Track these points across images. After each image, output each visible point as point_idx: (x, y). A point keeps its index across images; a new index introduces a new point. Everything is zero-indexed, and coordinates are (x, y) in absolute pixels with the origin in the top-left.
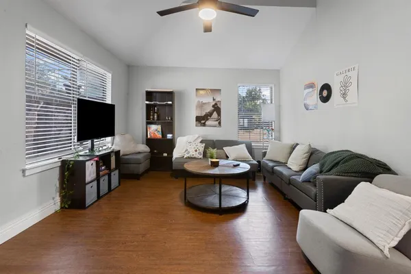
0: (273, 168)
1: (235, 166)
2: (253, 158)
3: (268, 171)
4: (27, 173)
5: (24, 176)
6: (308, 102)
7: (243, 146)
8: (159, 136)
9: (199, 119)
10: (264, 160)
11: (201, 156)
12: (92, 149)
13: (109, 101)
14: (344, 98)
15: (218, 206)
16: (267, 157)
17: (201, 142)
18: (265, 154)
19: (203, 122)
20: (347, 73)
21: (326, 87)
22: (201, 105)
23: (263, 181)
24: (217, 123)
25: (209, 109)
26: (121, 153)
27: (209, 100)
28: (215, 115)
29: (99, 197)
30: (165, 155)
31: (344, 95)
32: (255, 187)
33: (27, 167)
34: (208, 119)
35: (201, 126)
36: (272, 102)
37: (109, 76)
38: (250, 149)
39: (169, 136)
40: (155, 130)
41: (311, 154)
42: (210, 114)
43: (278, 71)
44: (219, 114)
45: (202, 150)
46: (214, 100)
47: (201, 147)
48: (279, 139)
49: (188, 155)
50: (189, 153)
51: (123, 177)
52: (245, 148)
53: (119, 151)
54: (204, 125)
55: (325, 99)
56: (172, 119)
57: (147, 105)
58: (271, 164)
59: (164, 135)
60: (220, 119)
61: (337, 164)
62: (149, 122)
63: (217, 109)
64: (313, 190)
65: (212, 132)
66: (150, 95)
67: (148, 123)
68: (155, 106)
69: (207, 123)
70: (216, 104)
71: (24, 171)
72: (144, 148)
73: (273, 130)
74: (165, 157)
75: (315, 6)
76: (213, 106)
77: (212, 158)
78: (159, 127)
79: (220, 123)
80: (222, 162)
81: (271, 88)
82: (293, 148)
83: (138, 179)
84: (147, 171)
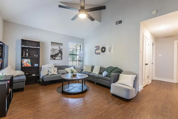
6: (97, 52)
7: (73, 68)
8: (30, 65)
14: (110, 52)
16: (84, 71)
17: (55, 67)
18: (82, 70)
19: (54, 58)
21: (104, 48)
22: (53, 50)
24: (61, 58)
27: (57, 47)
30: (34, 75)
34: (56, 57)
35: (53, 59)
39: (36, 65)
40: (27, 62)
42: (58, 54)
43: (83, 39)
45: (57, 70)
46: (59, 48)
49: (51, 73)
54: (55, 59)
55: (103, 52)
56: (39, 56)
57: (22, 47)
59: (32, 64)
60: (62, 57)
62: (23, 57)
63: (60, 52)
65: (58, 62)
66: (24, 42)
68: (27, 48)
70: (60, 50)
75: (101, 22)
76: (59, 51)
78: (29, 60)
79: (62, 58)
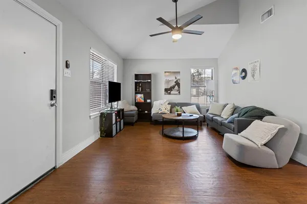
0: (212, 118)
1: (190, 116)
2: (201, 113)
3: (209, 120)
4: (91, 118)
5: (90, 118)
6: (234, 79)
7: (195, 106)
8: (143, 101)
9: (166, 90)
10: (208, 114)
11: (169, 112)
12: (112, 107)
13: (115, 81)
14: (253, 77)
15: (182, 136)
16: (209, 112)
17: (169, 104)
18: (208, 110)
19: (169, 92)
20: (255, 64)
21: (244, 71)
22: (168, 82)
23: (206, 127)
24: (178, 92)
25: (173, 84)
26: (125, 111)
27: (173, 78)
28: (176, 87)
29: (117, 133)
30: (146, 112)
31: (253, 76)
32: (202, 129)
33: (91, 115)
34: (172, 90)
35: (168, 94)
36: (212, 79)
37: (116, 67)
38: (199, 108)
39: (149, 101)
40: (140, 97)
41: (235, 109)
42: (174, 87)
43: (217, 59)
44: (179, 87)
45: (169, 108)
46: (176, 78)
47: (169, 107)
48: (217, 101)
49: (161, 112)
50: (161, 110)
51: (125, 124)
52: (195, 107)
53: (123, 109)
54: (170, 94)
55: (244, 78)
56: (150, 90)
57: (136, 82)
58: (211, 116)
59: (145, 100)
60: (179, 90)
61: (246, 112)
63: (178, 84)
64: (233, 126)
65: (174, 98)
66: (137, 76)
67: (136, 93)
68: (140, 83)
69: (172, 92)
70: (177, 81)
71: (90, 117)
72: (134, 108)
73: (213, 96)
74: (146, 113)
75: (238, 23)
76: (175, 82)
77: (177, 111)
78: (142, 95)
79: (179, 92)
80: (183, 114)
81: (212, 70)
82: (225, 106)
83: (133, 125)
84: (136, 122)
